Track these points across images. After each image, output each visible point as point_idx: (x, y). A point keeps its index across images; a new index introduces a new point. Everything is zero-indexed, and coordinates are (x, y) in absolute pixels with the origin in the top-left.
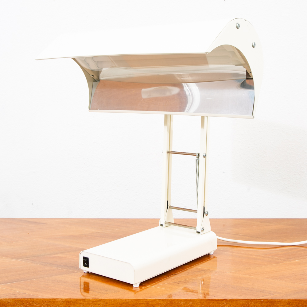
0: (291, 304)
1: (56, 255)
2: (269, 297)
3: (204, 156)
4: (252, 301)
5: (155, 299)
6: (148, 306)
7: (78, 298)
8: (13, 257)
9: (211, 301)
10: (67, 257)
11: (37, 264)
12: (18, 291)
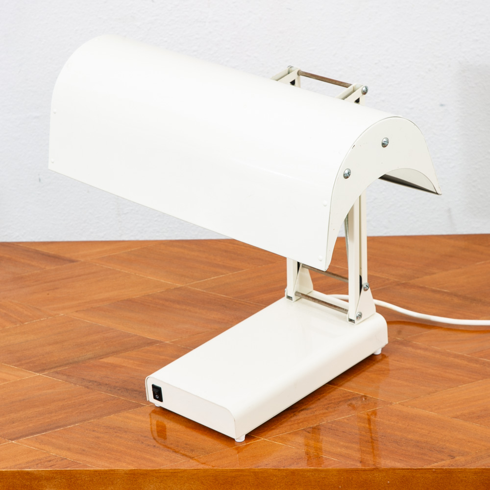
0: (479, 475)
1: (105, 360)
2: (445, 463)
4: (418, 470)
6: (258, 478)
7: (149, 469)
8: (31, 365)
9: (355, 471)
10: (124, 365)
11: (75, 384)
12: (53, 452)
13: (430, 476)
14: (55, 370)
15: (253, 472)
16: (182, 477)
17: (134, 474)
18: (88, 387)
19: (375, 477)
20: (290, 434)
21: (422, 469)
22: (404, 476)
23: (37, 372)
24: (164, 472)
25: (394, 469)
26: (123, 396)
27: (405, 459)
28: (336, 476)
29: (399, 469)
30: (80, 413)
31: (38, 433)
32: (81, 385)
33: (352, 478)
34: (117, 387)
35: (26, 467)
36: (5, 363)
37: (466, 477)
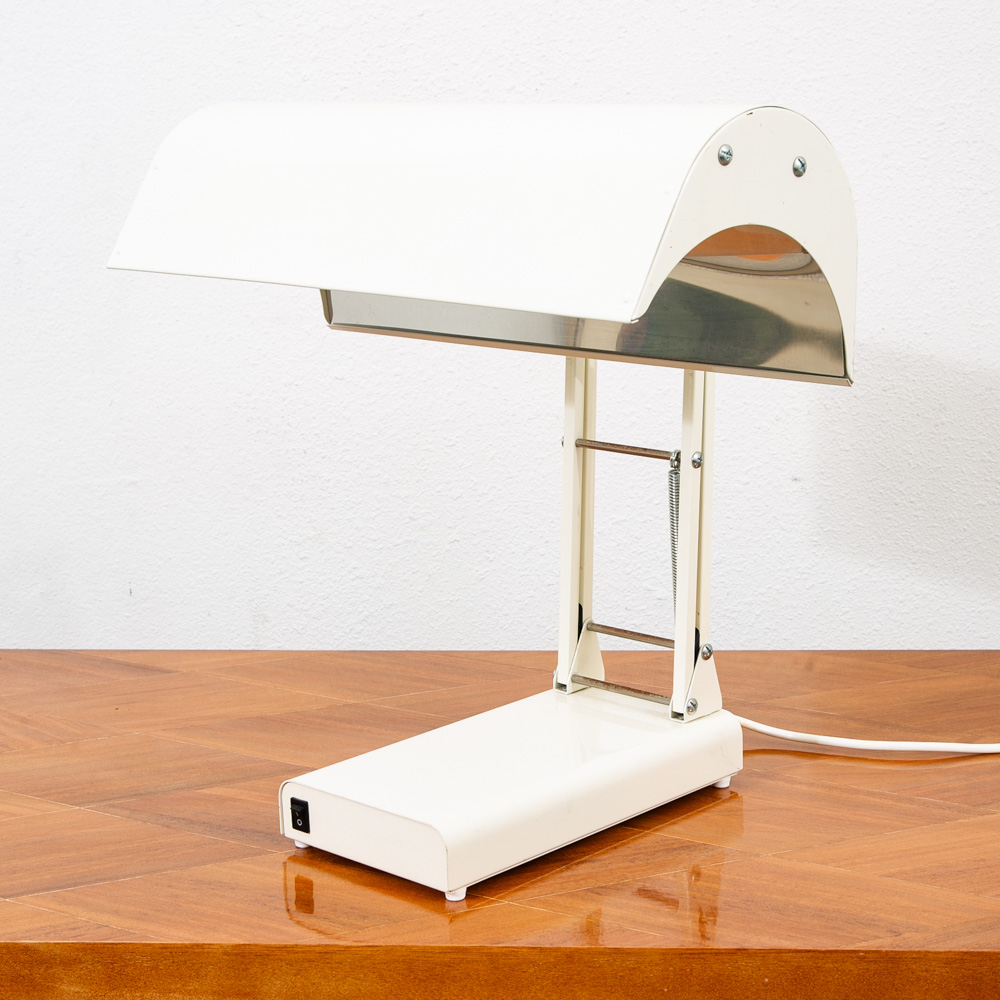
0: (954, 965)
1: (206, 791)
2: (884, 943)
3: (694, 462)
4: (829, 955)
5: (517, 948)
6: (496, 968)
7: (273, 943)
8: (67, 795)
9: (698, 954)
10: (241, 797)
11: (145, 822)
12: (83, 916)
13: (852, 967)
14: (111, 802)
15: (487, 954)
16: (341, 963)
17: (243, 955)
18: (168, 826)
19: (739, 969)
20: (562, 895)
21: (836, 951)
22: (798, 968)
23: (76, 805)
24: (303, 952)
25: (779, 951)
26: (234, 839)
27: (798, 935)
28: (657, 965)
29: (790, 951)
30: (148, 861)
31: (58, 888)
32: (156, 823)
33: (691, 970)
34: (224, 827)
35: (22, 938)
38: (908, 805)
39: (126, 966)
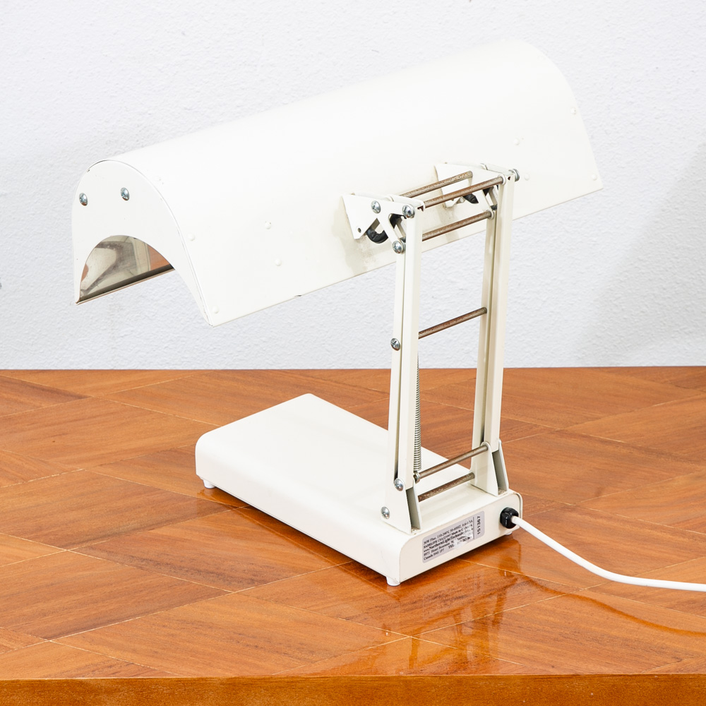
1: (158, 532)
4: (634, 677)
5: (423, 677)
7: (256, 676)
9: (547, 678)
10: (186, 538)
11: (122, 563)
12: (113, 655)
13: (650, 685)
14: (89, 544)
15: (403, 681)
16: (302, 688)
17: (234, 685)
18: (141, 568)
19: (574, 687)
20: (445, 629)
21: (639, 675)
22: (614, 686)
23: (63, 547)
24: (276, 682)
25: (601, 676)
26: (195, 580)
27: (613, 663)
28: (519, 686)
29: (608, 676)
30: (139, 602)
31: (84, 629)
32: (131, 565)
33: (542, 689)
34: (184, 567)
35: (77, 675)
36: (13, 535)
37: (699, 686)
38: (681, 539)
39: (152, 693)
